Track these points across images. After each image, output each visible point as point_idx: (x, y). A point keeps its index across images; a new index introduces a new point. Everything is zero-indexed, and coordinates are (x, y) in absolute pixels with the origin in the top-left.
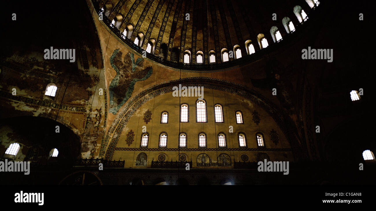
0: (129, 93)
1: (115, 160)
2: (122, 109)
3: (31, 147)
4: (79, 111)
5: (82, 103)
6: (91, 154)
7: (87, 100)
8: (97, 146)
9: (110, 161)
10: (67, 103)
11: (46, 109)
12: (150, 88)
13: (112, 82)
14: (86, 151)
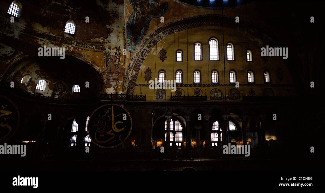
0: (144, 31)
1: (137, 95)
2: (139, 48)
3: (56, 83)
4: (99, 49)
5: (101, 41)
6: (114, 90)
7: (106, 38)
8: (119, 82)
9: (133, 96)
10: (87, 41)
11: (69, 47)
12: (164, 26)
13: (129, 19)
14: (110, 87)
